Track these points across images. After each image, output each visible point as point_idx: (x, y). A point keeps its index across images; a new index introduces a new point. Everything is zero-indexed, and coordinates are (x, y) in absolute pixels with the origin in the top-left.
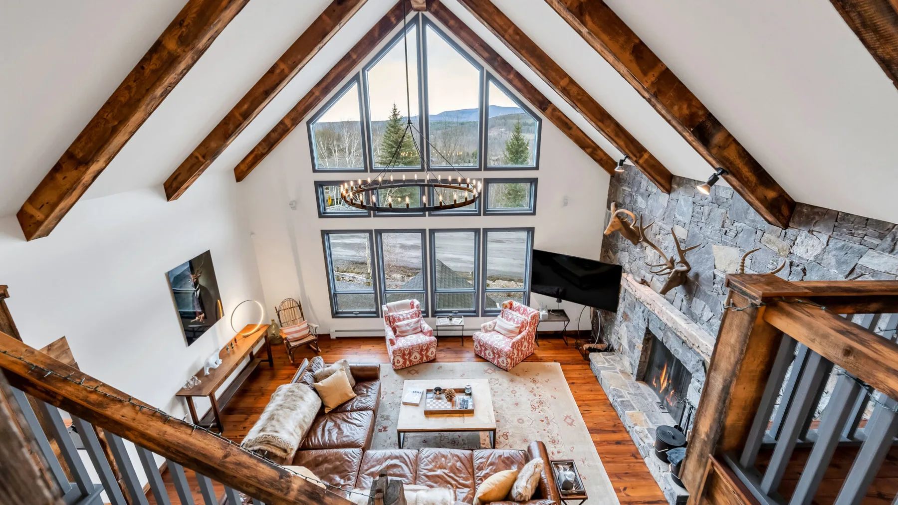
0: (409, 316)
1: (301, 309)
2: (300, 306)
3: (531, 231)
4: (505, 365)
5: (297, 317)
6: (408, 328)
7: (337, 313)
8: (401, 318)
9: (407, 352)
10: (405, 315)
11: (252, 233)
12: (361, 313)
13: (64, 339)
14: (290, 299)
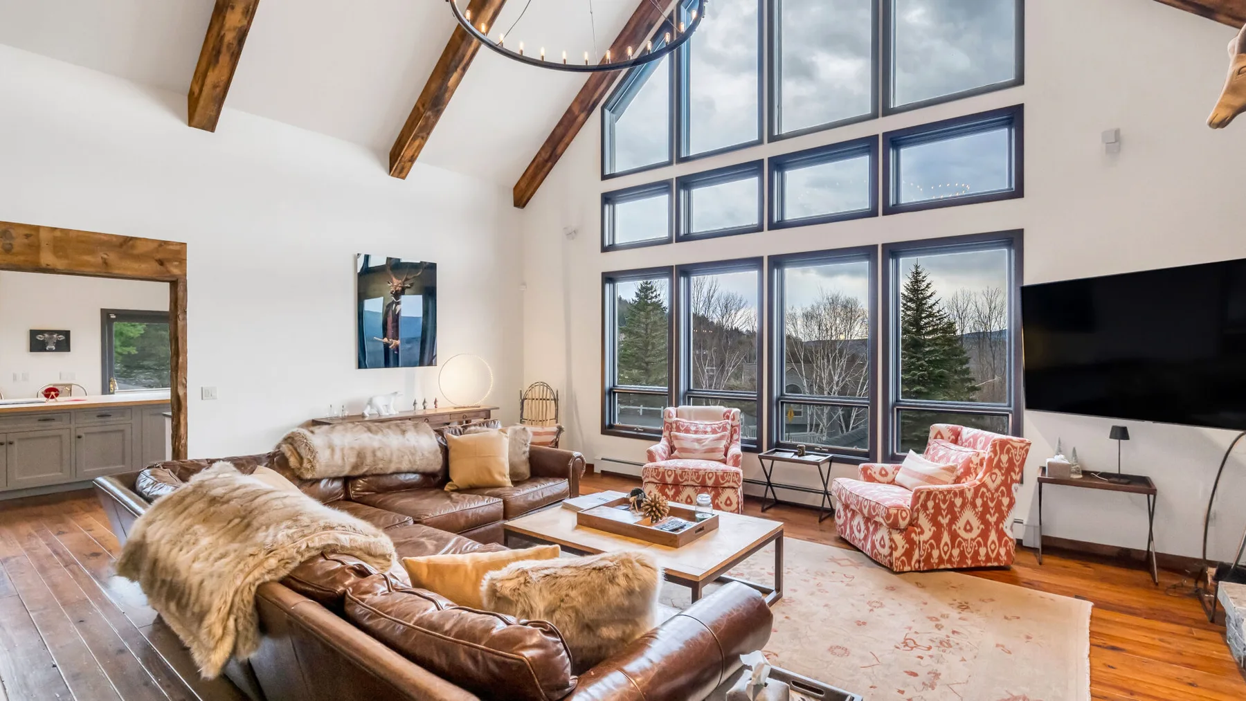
0: (709, 429)
1: (557, 405)
2: (556, 400)
3: (1013, 240)
4: (886, 551)
5: (548, 418)
6: (696, 446)
7: (611, 426)
8: (693, 428)
9: (669, 480)
10: (701, 426)
11: (524, 284)
12: (645, 430)
13: (183, 245)
14: (543, 384)
